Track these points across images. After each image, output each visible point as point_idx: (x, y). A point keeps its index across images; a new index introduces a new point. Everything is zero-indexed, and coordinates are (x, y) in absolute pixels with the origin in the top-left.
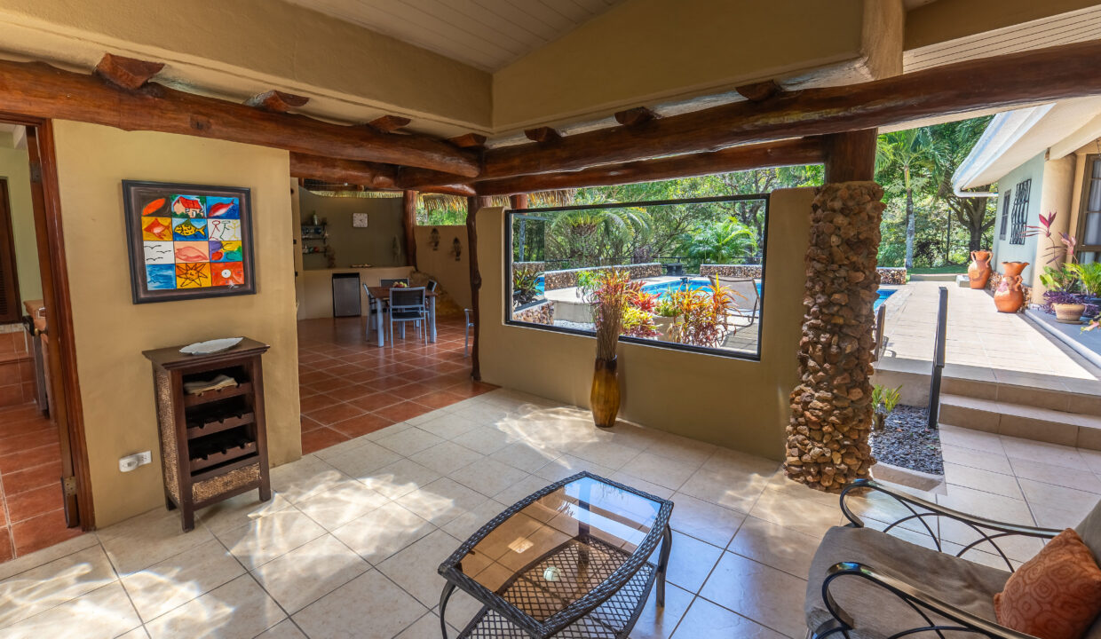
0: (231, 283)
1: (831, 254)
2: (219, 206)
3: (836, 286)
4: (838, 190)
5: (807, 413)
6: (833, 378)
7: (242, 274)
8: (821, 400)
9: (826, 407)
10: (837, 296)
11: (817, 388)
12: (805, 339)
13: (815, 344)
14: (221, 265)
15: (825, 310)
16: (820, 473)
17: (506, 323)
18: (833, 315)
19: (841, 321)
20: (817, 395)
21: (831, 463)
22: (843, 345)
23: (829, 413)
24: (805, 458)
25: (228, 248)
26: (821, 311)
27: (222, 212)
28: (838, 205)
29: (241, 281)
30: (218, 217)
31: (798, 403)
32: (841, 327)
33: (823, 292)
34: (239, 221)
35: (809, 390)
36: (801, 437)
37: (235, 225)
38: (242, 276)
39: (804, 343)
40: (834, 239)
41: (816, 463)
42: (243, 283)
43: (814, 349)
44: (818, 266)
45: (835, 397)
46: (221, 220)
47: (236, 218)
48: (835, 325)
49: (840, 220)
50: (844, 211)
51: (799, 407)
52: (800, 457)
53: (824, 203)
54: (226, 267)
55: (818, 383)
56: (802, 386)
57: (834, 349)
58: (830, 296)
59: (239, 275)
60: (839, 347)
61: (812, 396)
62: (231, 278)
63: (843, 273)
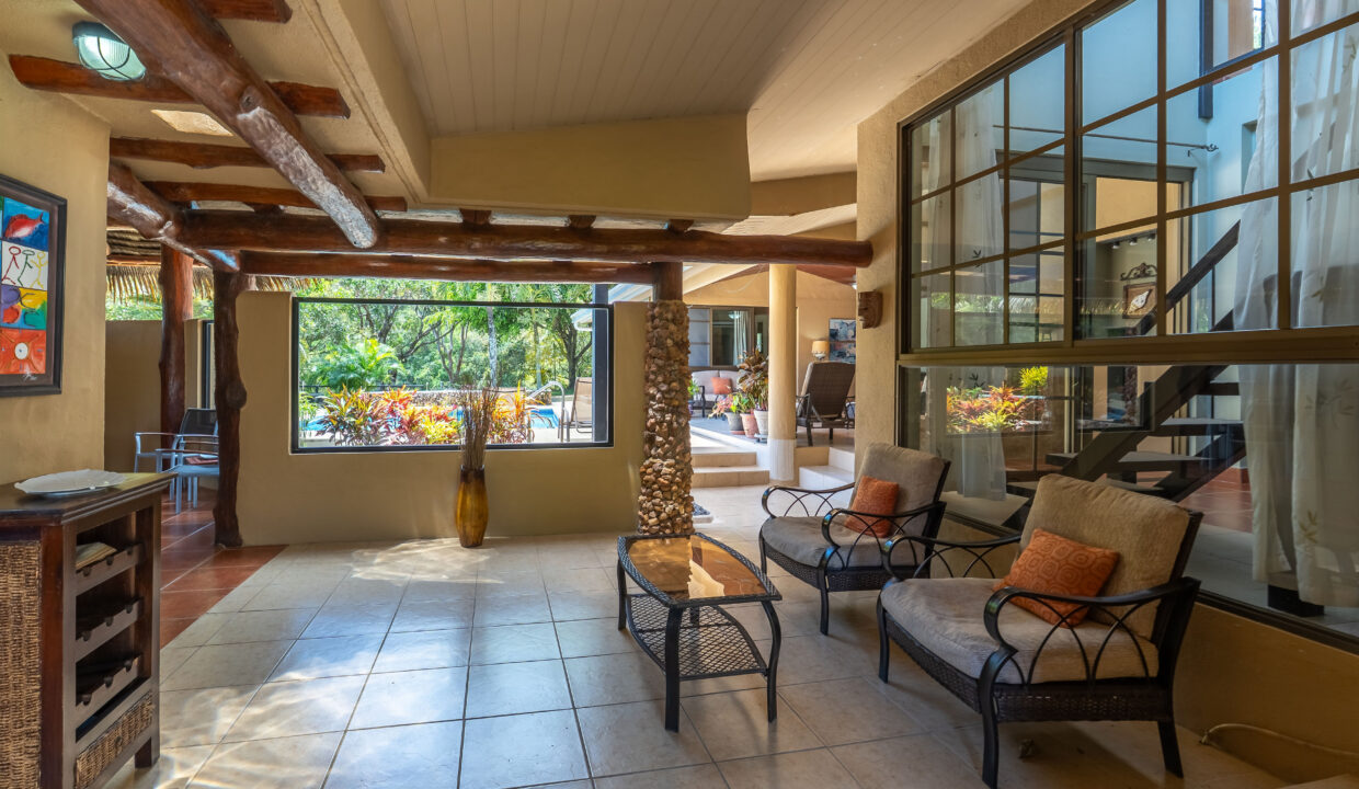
0: (27, 371)
1: (668, 353)
2: (23, 220)
3: (673, 376)
4: (668, 305)
5: (660, 479)
6: (675, 447)
7: (44, 354)
8: (669, 466)
9: (672, 470)
10: (674, 384)
11: (664, 457)
12: (653, 420)
13: (660, 423)
14: (16, 334)
15: (666, 396)
16: (673, 525)
17: (293, 452)
18: (671, 399)
19: (677, 403)
20: (665, 463)
21: (679, 514)
22: (680, 421)
23: (674, 475)
24: (663, 515)
25: (28, 302)
26: (664, 398)
27: (24, 232)
28: (670, 316)
29: (41, 368)
30: (18, 241)
31: (650, 474)
32: (678, 407)
33: (664, 382)
34: (47, 253)
35: (659, 461)
36: (657, 501)
37: (41, 258)
38: (44, 358)
39: (652, 424)
40: (669, 342)
41: (670, 518)
42: (43, 372)
43: (661, 427)
44: (660, 362)
45: (677, 462)
46: (23, 248)
47: (42, 249)
48: (674, 406)
49: (672, 327)
50: (674, 321)
51: (652, 477)
52: (658, 516)
53: (661, 314)
54: (22, 339)
55: (665, 454)
56: (651, 459)
57: (675, 425)
58: (669, 384)
59: (38, 356)
60: (678, 423)
61: (662, 465)
62: (28, 360)
63: (676, 367)
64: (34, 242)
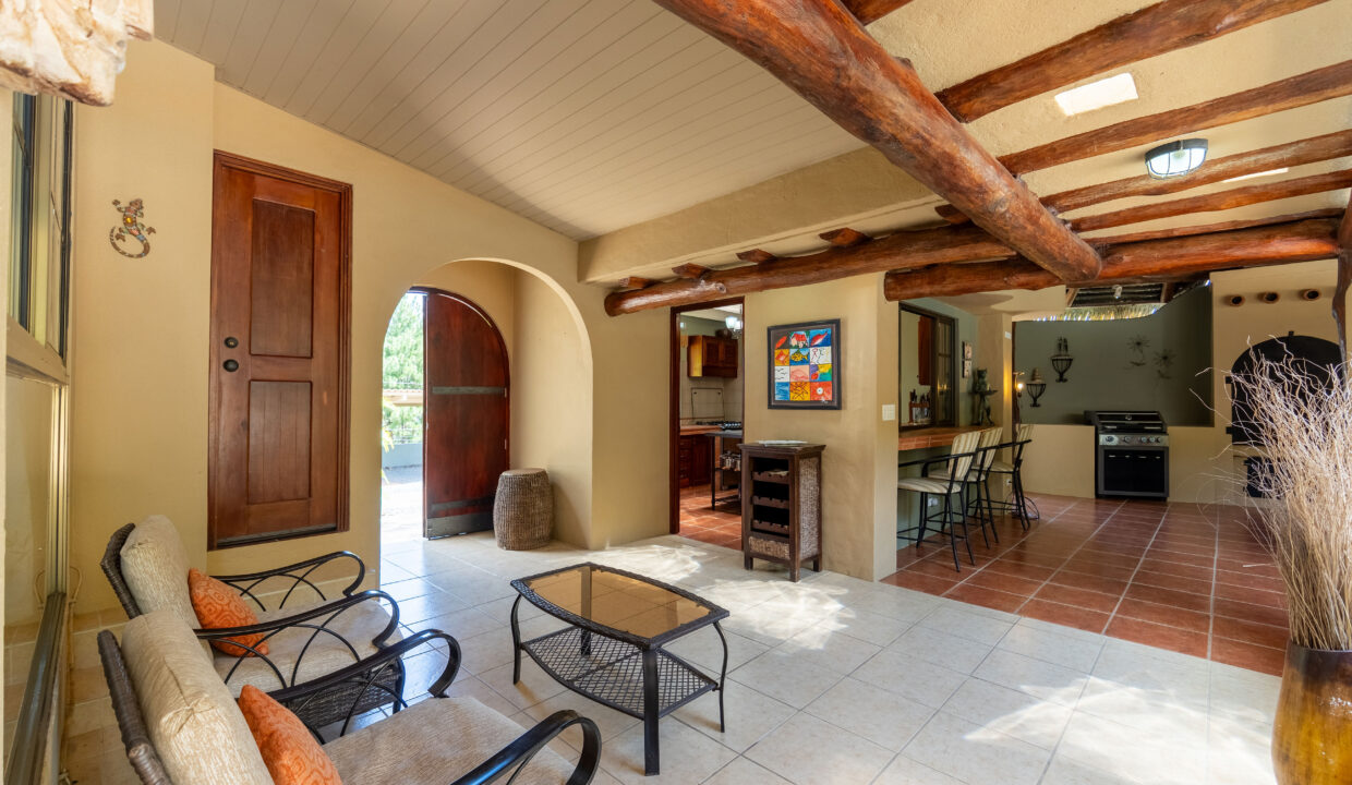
0: (823, 399)
2: (818, 336)
7: (832, 392)
14: (817, 384)
25: (822, 370)
27: (819, 341)
29: (830, 398)
30: (817, 346)
34: (831, 346)
37: (828, 350)
38: (832, 394)
42: (832, 399)
46: (819, 348)
47: (829, 345)
54: (820, 386)
59: (828, 392)
62: (823, 395)
64: (824, 344)
